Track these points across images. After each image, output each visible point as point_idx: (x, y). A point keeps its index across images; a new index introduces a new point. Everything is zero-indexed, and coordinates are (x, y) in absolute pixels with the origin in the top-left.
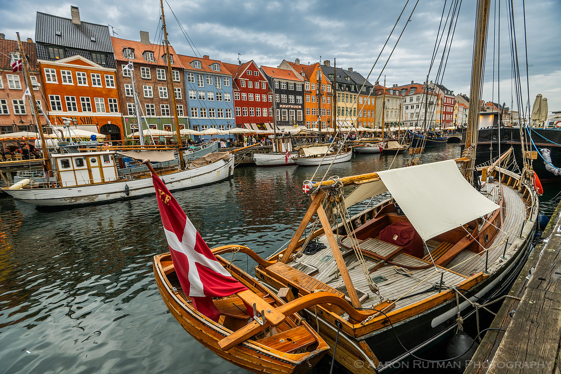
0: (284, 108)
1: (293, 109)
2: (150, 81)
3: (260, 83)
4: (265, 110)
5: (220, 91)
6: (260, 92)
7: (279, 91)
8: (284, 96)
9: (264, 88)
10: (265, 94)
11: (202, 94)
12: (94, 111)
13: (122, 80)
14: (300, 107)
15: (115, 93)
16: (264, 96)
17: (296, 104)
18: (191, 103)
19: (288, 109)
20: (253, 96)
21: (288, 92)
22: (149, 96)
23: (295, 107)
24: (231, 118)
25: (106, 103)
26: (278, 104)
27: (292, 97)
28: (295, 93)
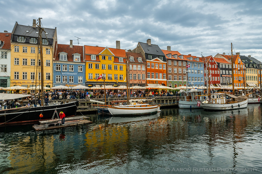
0: (224, 77)
1: (228, 77)
2: (176, 66)
3: (214, 65)
4: (216, 78)
5: (199, 69)
6: (214, 69)
7: (222, 69)
8: (224, 71)
9: (216, 67)
10: (216, 70)
11: (193, 71)
12: (159, 78)
13: (168, 66)
14: (231, 76)
15: (165, 71)
16: (216, 71)
17: (229, 75)
18: (189, 75)
19: (226, 77)
20: (211, 71)
21: (225, 69)
22: (175, 72)
23: (228, 76)
24: (203, 81)
25: (163, 75)
26: (221, 75)
27: (227, 72)
28: (229, 69)
